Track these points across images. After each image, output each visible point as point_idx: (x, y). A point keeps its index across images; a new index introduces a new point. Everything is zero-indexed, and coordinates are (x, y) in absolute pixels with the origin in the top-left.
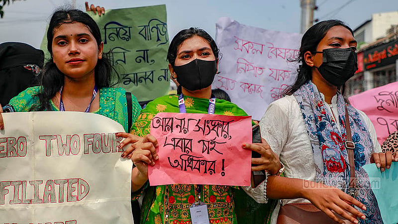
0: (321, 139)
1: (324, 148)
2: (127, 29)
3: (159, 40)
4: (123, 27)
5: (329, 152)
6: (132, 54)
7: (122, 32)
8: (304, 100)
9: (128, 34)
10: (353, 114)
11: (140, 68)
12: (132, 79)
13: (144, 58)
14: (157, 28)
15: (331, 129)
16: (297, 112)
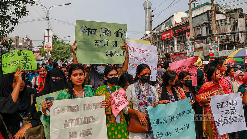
0: (139, 97)
1: (139, 99)
2: (110, 31)
3: (122, 38)
4: (108, 30)
5: (140, 101)
6: (111, 42)
7: (107, 32)
8: (136, 86)
9: (110, 33)
10: (150, 88)
11: (113, 49)
12: (110, 53)
13: (115, 45)
14: (122, 33)
15: (142, 94)
16: (134, 89)
